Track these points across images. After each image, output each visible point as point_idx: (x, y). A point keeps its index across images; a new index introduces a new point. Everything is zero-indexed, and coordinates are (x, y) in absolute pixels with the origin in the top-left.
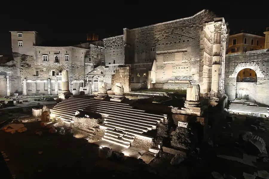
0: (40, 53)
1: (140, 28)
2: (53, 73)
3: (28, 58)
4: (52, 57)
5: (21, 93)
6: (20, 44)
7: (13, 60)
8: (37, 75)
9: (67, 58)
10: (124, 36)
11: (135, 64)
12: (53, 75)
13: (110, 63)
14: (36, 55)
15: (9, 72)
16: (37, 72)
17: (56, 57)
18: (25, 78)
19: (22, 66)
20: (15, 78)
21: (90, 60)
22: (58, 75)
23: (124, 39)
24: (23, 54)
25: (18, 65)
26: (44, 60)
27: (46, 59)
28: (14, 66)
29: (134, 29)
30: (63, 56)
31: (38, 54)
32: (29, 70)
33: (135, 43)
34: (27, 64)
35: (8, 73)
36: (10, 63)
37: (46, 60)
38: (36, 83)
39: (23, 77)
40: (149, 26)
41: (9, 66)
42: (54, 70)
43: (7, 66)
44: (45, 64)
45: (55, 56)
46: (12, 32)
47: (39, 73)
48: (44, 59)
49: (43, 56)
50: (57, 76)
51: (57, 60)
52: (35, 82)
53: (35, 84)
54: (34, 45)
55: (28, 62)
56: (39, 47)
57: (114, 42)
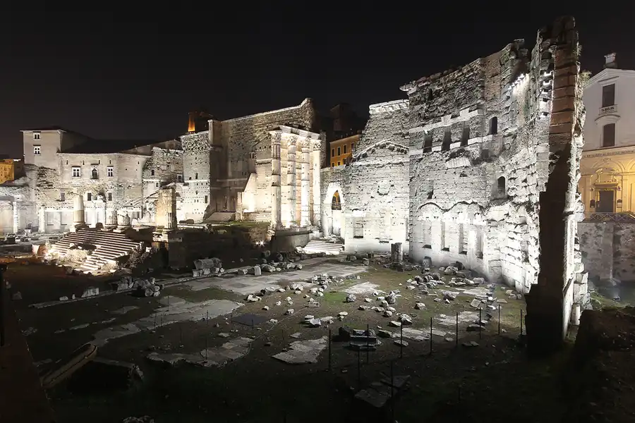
0: (67, 164)
1: (234, 120)
2: (89, 195)
3: (49, 173)
4: (87, 171)
5: (35, 229)
6: (37, 151)
7: (25, 176)
8: (63, 200)
9: (110, 172)
10: (209, 133)
11: (229, 180)
12: (89, 199)
13: (190, 179)
14: (62, 168)
15: (18, 196)
16: (63, 195)
17: (94, 170)
18: (43, 205)
19: (39, 186)
20: (27, 205)
21: (153, 174)
22: (96, 199)
23: (210, 138)
24: (40, 166)
25: (33, 184)
26: (75, 176)
27: (78, 173)
28: (26, 185)
29: (226, 121)
30: (104, 170)
31: (65, 165)
32: (51, 192)
33: (229, 144)
34: (47, 183)
35: (16, 196)
36: (20, 181)
37: (78, 176)
38: (61, 213)
39: (40, 203)
41: (18, 187)
42: (90, 192)
43: (15, 186)
44: (76, 181)
45: (92, 169)
46: (24, 132)
47: (66, 196)
48: (75, 173)
49: (73, 168)
50: (95, 201)
51: (95, 176)
52: (58, 211)
53: (59, 215)
54: (58, 152)
55: (49, 180)
56: (66, 154)
57: (196, 142)
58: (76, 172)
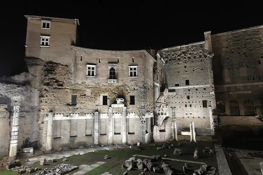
0: (81, 60)
2: (105, 98)
3: (59, 70)
4: (105, 69)
6: (45, 42)
7: (27, 71)
8: (74, 104)
9: (133, 71)
12: (105, 103)
13: (177, 85)
14: (76, 64)
15: (16, 98)
16: (74, 98)
17: (112, 69)
18: (51, 111)
19: (48, 84)
20: (27, 112)
21: (157, 78)
22: (115, 103)
23: (206, 48)
24: (48, 60)
25: (37, 83)
26: (89, 75)
27: (93, 72)
29: (219, 34)
30: (125, 68)
31: (79, 62)
32: (60, 94)
33: (223, 54)
34: (57, 81)
35: (14, 98)
36: (20, 78)
37: (93, 75)
38: (70, 121)
39: (46, 109)
40: (251, 29)
41: (19, 84)
42: (106, 94)
43: (14, 83)
44: (90, 82)
45: (110, 68)
46: (29, 18)
47: (79, 100)
48: (89, 72)
49: (88, 66)
50: (113, 106)
51: (113, 75)
52: (68, 118)
53: (69, 124)
54: (73, 44)
55: (58, 77)
56: (82, 49)
58: (91, 70)
